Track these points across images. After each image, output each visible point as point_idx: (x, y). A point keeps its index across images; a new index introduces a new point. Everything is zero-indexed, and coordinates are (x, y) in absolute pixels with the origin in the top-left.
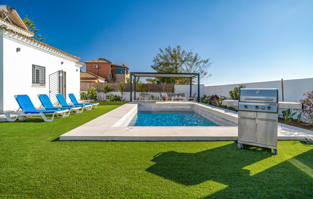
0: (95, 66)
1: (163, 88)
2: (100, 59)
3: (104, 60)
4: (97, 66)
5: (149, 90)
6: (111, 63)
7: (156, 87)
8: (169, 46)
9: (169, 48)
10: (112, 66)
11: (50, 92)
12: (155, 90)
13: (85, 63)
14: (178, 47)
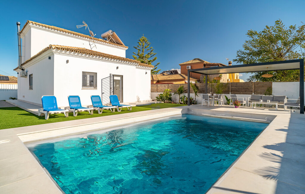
0: (188, 67)
1: (252, 88)
2: (195, 59)
3: (199, 59)
4: (190, 66)
5: (230, 91)
6: (203, 62)
7: (241, 87)
8: (267, 26)
9: (268, 28)
10: (205, 65)
11: (103, 93)
12: (239, 91)
13: (180, 65)
14: (277, 22)
